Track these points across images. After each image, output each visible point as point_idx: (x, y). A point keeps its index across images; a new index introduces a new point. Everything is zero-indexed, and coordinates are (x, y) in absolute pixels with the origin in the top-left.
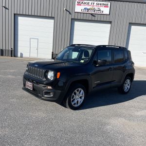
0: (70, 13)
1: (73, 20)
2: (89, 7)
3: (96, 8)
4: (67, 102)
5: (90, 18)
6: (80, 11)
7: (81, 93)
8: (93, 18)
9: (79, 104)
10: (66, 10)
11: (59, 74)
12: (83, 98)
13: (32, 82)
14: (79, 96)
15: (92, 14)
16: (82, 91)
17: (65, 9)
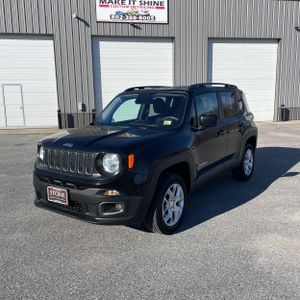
0: (87, 24)
1: (96, 39)
2: (125, 10)
3: (141, 11)
4: (155, 218)
5: (131, 31)
6: (108, 19)
7: (178, 194)
8: (137, 33)
9: (176, 220)
10: (78, 18)
11: (131, 158)
12: (182, 204)
13: (63, 184)
14: (175, 202)
15: (133, 24)
16: (180, 188)
17: (74, 16)
